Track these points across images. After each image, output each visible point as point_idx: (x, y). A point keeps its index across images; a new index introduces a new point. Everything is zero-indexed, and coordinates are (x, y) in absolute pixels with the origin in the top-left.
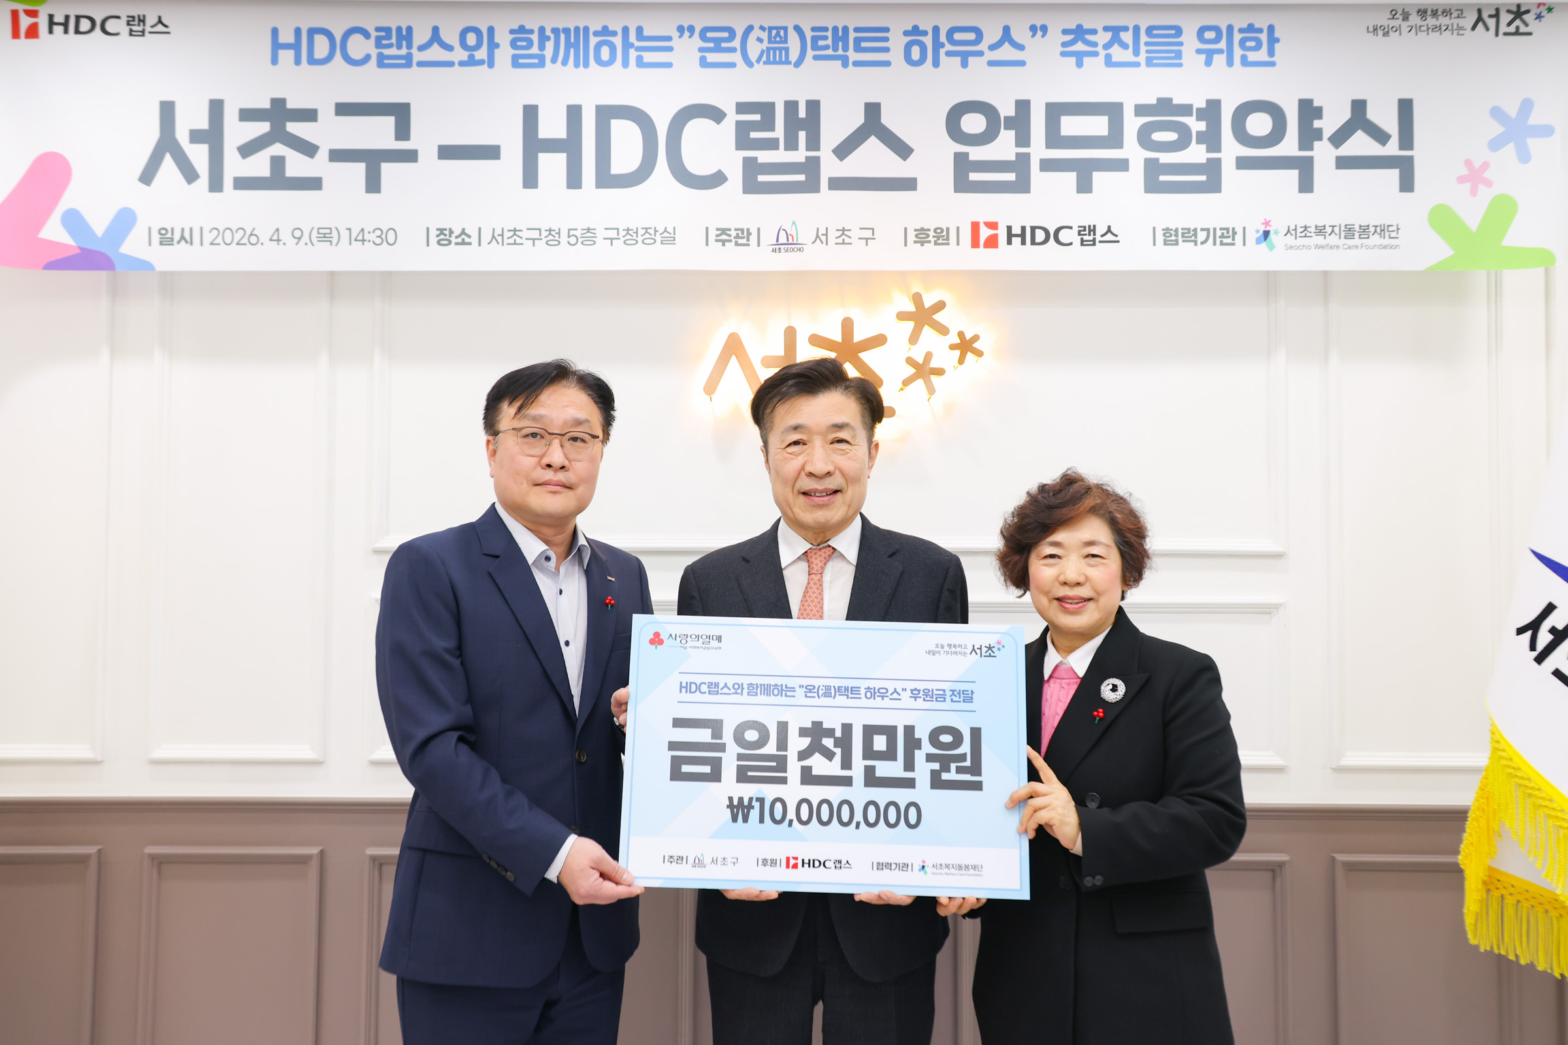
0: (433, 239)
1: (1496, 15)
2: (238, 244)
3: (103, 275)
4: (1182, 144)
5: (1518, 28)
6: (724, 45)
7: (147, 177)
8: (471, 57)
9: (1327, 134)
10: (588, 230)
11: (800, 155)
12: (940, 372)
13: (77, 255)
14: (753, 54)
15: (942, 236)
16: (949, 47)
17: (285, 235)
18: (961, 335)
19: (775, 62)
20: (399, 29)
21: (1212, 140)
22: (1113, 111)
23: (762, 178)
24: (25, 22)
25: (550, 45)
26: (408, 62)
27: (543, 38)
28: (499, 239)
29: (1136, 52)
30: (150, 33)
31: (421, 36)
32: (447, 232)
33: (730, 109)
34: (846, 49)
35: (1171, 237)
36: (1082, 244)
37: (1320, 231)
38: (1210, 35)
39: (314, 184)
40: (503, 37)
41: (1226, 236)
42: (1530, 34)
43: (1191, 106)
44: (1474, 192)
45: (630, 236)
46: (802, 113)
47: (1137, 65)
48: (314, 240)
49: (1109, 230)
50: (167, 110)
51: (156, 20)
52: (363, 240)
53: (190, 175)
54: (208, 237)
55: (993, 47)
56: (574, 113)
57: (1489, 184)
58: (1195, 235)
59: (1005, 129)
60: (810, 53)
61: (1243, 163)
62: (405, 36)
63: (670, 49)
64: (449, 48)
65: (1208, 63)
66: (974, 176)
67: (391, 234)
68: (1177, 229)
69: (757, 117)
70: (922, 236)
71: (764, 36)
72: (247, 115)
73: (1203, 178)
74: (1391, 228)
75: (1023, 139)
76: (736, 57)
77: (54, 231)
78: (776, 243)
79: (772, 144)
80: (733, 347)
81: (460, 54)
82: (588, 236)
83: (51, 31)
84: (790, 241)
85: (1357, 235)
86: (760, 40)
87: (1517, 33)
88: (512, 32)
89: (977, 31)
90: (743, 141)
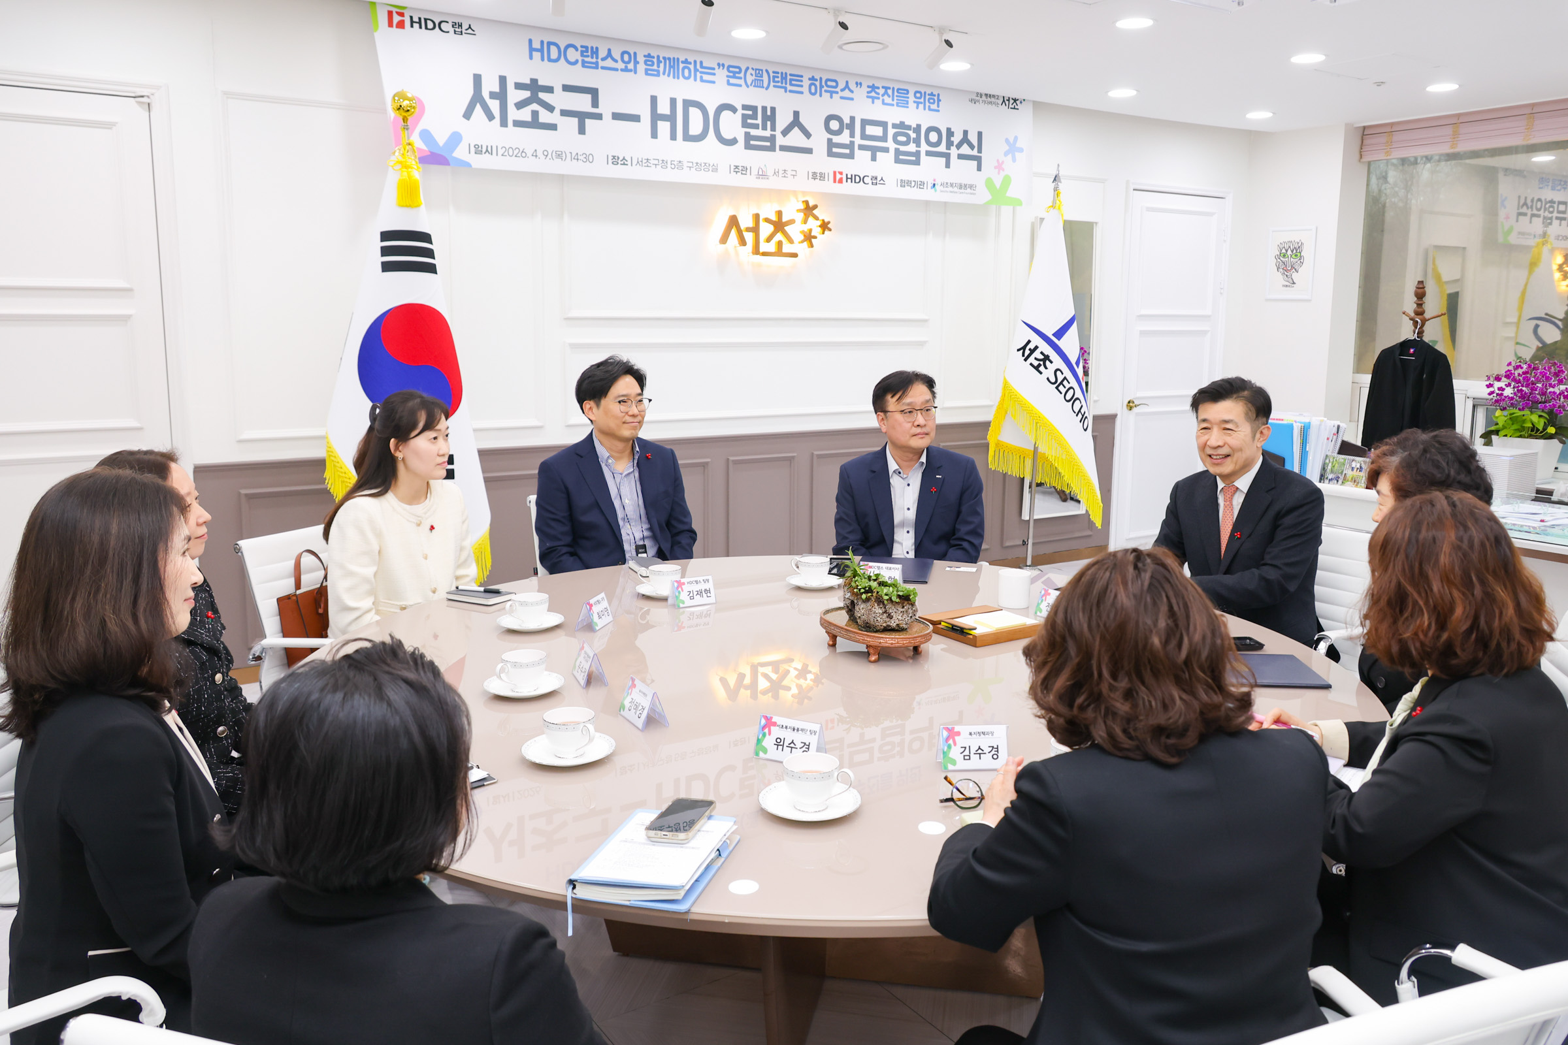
0: (610, 161)
1: (1008, 100)
2: (516, 156)
3: (442, 168)
4: (906, 143)
6: (737, 75)
7: (468, 115)
8: (626, 67)
9: (955, 144)
10: (680, 162)
11: (768, 133)
12: (815, 237)
13: (429, 155)
14: (749, 81)
15: (822, 177)
16: (825, 88)
17: (539, 154)
18: (823, 221)
19: (758, 87)
20: (592, 48)
21: (917, 142)
22: (884, 124)
23: (752, 143)
24: (396, 18)
25: (662, 65)
26: (596, 66)
27: (659, 62)
28: (640, 163)
29: (893, 100)
30: (465, 33)
31: (603, 53)
32: (616, 158)
33: (739, 107)
34: (786, 84)
35: (904, 183)
36: (872, 185)
37: (952, 185)
38: (918, 95)
39: (553, 127)
40: (641, 59)
41: (921, 185)
43: (911, 126)
44: (999, 173)
45: (698, 166)
46: (769, 113)
47: (893, 105)
48: (554, 157)
49: (882, 179)
50: (477, 79)
51: (468, 26)
52: (578, 159)
53: (491, 117)
54: (501, 152)
55: (842, 90)
56: (673, 101)
58: (911, 184)
59: (846, 129)
60: (772, 84)
61: (928, 153)
63: (714, 74)
64: (616, 61)
66: (835, 150)
67: (591, 157)
68: (905, 181)
69: (750, 113)
70: (814, 176)
71: (753, 73)
72: (519, 86)
73: (914, 159)
74: (973, 186)
75: (852, 135)
76: (742, 82)
77: (416, 141)
78: (757, 174)
79: (757, 127)
80: (733, 222)
81: (621, 65)
82: (679, 165)
83: (412, 26)
84: (764, 174)
85: (963, 188)
86: (752, 75)
87: (1014, 108)
88: (645, 56)
89: (836, 81)
90: (745, 124)
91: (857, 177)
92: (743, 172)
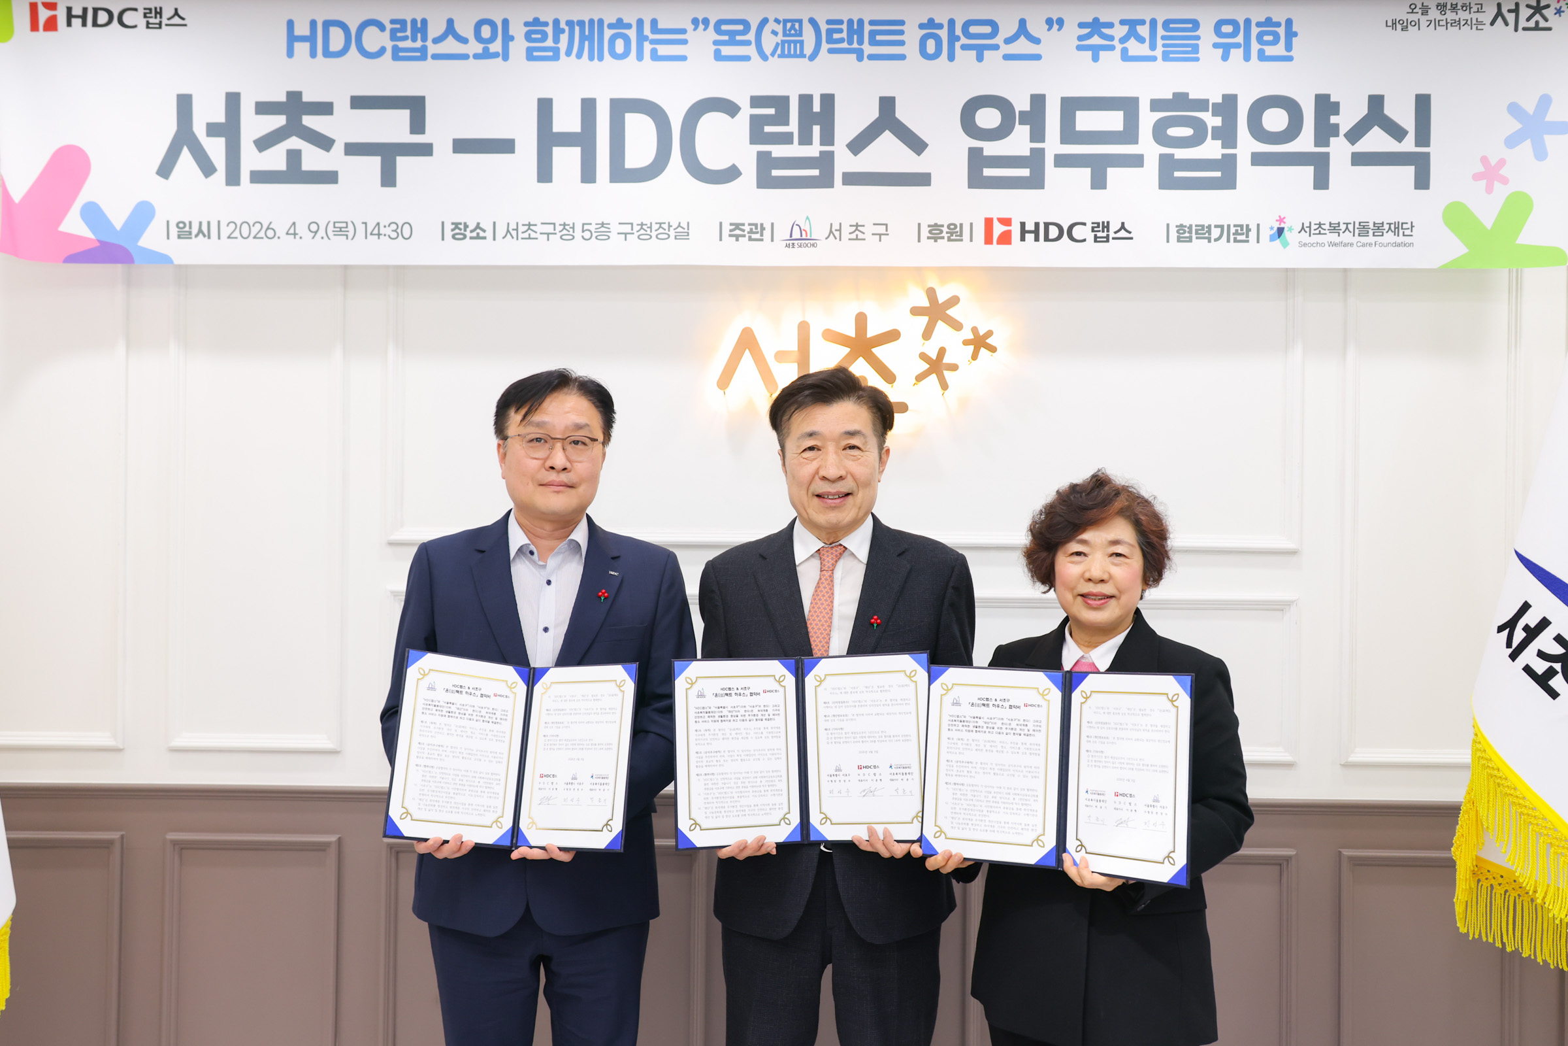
0: (448, 234)
1: (1516, 10)
2: (255, 237)
3: (119, 268)
4: (1197, 140)
5: (1537, 23)
6: (738, 38)
7: (165, 170)
8: (486, 50)
9: (1343, 130)
10: (603, 224)
11: (814, 150)
12: (954, 367)
13: (97, 248)
14: (768, 48)
15: (955, 233)
16: (964, 41)
17: (302, 229)
18: (975, 330)
19: (789, 56)
20: (414, 21)
21: (1227, 135)
22: (1128, 106)
23: (775, 173)
24: (44, 14)
25: (564, 38)
26: (422, 55)
27: (558, 31)
28: (514, 233)
29: (1153, 47)
30: (166, 25)
31: (436, 28)
33: (744, 103)
34: (861, 42)
35: (1185, 234)
36: (1096, 241)
37: (1334, 228)
38: (1227, 29)
39: (329, 177)
40: (518, 30)
41: (1240, 233)
42: (1549, 29)
43: (1208, 101)
44: (1489, 189)
45: (644, 231)
46: (817, 107)
47: (1154, 59)
48: (330, 234)
49: (1123, 227)
50: (185, 103)
51: (173, 12)
52: (379, 235)
53: (207, 168)
54: (226, 231)
55: (1008, 41)
56: (588, 106)
57: (1505, 181)
58: (1209, 232)
59: (1019, 124)
60: (825, 46)
61: (1258, 159)
62: (420, 28)
63: (685, 42)
64: (464, 41)
65: (1225, 57)
66: (988, 172)
67: (406, 229)
68: (1191, 226)
69: (772, 111)
70: (935, 232)
71: (779, 28)
72: (263, 108)
73: (1218, 174)
74: (1405, 226)
75: (1038, 134)
76: (751, 50)
77: (74, 224)
78: (789, 238)
79: (786, 139)
80: (747, 341)
81: (475, 47)
82: (602, 231)
83: (69, 24)
84: (804, 237)
85: (1371, 232)
86: (775, 33)
87: (1537, 28)
88: (526, 24)
89: (993, 24)
90: (757, 135)
91: (1051, 227)
92: (754, 236)
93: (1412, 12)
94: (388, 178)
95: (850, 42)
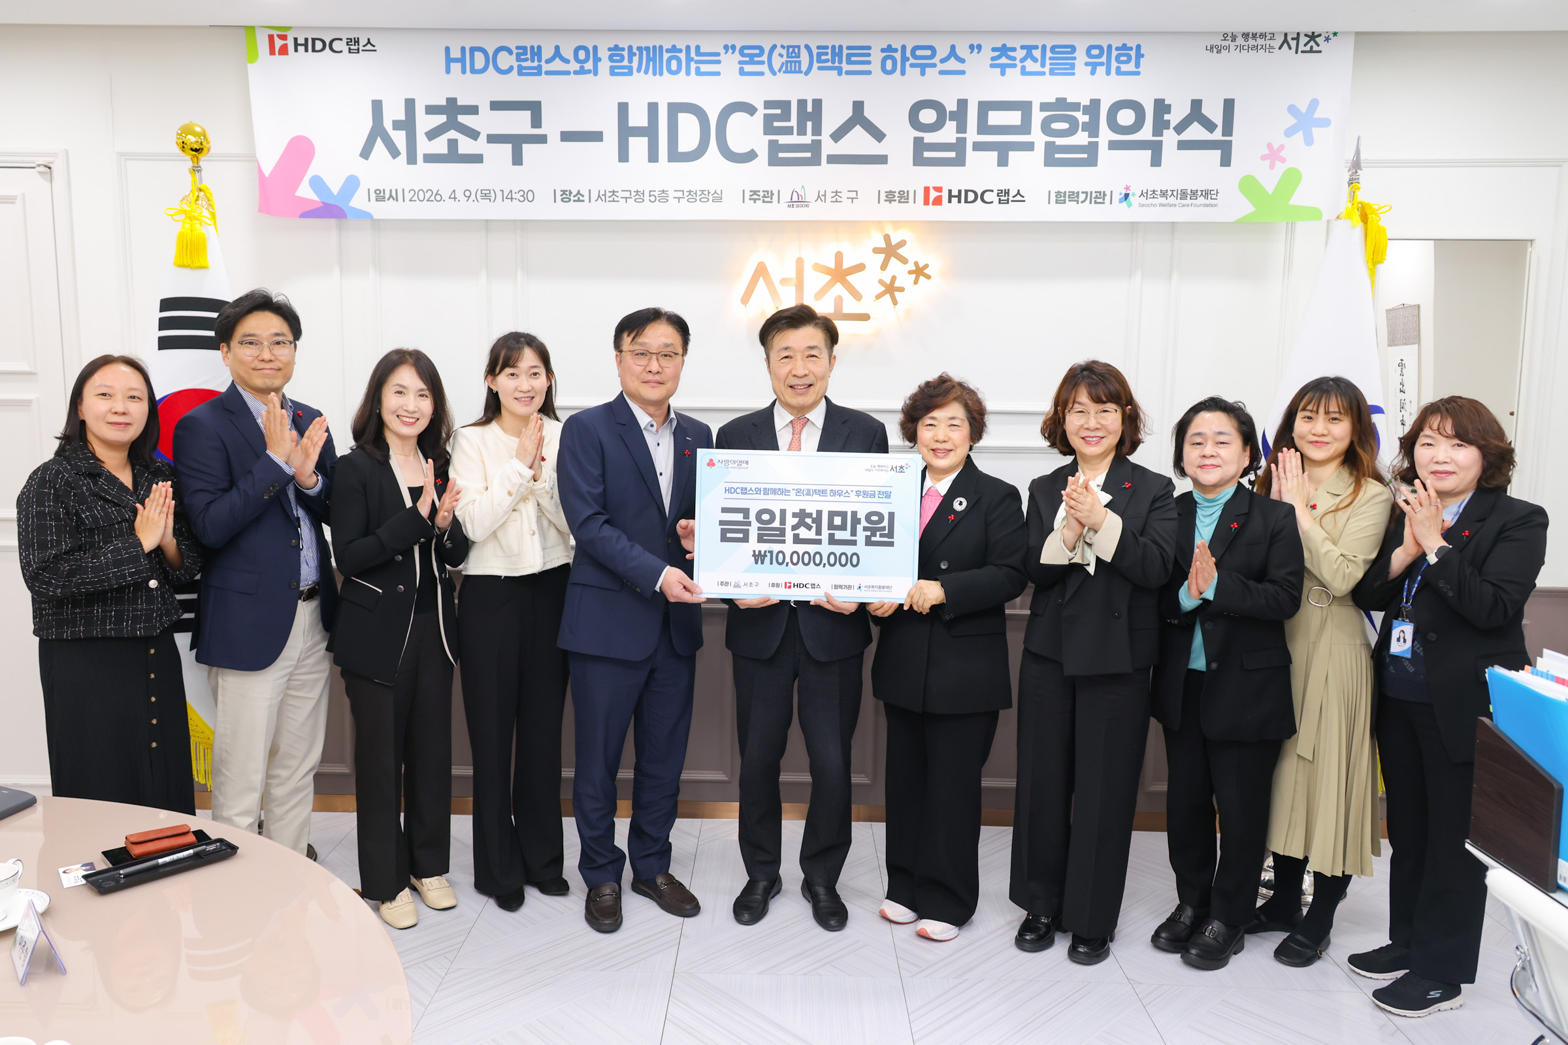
0: (559, 198)
1: (1297, 39)
2: (428, 200)
4: (1072, 131)
5: (1312, 47)
6: (756, 59)
7: (366, 153)
8: (582, 68)
9: (1173, 124)
10: (663, 191)
11: (807, 139)
12: (901, 289)
13: (322, 207)
14: (776, 66)
15: (903, 197)
16: (912, 61)
17: (459, 195)
18: (916, 264)
19: (791, 72)
20: (532, 47)
21: (1092, 128)
22: (1024, 107)
23: (781, 155)
24: (278, 43)
25: (636, 59)
26: (538, 71)
27: (631, 54)
28: (603, 197)
29: (1043, 65)
30: (362, 50)
31: (547, 53)
32: (568, 193)
33: (760, 106)
34: (840, 62)
35: (1061, 198)
36: (1000, 203)
37: (1164, 194)
38: (1095, 52)
39: (477, 159)
40: (604, 54)
41: (1099, 197)
42: (1320, 52)
43: (1080, 103)
44: (1272, 167)
45: (691, 196)
46: (810, 109)
47: (1043, 74)
48: (479, 198)
49: (1018, 193)
50: (377, 106)
51: (366, 41)
52: (512, 199)
53: (395, 153)
54: (408, 196)
55: (943, 61)
56: (653, 108)
57: (1283, 160)
58: (1078, 197)
59: (949, 120)
60: (816, 65)
61: (1113, 145)
62: (537, 52)
63: (719, 62)
64: (567, 61)
65: (1093, 73)
66: (927, 154)
67: (530, 194)
68: (1065, 192)
69: (778, 111)
70: (890, 196)
71: (784, 52)
72: (431, 110)
73: (1085, 156)
74: (1212, 192)
75: (962, 128)
76: (764, 68)
77: (305, 191)
78: (790, 200)
79: (788, 131)
80: (761, 271)
81: (574, 66)
82: (663, 196)
83: (296, 50)
84: (800, 200)
85: (1189, 197)
86: (781, 55)
87: (1311, 51)
88: (610, 49)
89: (932, 48)
90: (769, 129)
91: (969, 193)
92: (766, 199)
93: (1225, 40)
94: (517, 159)
95: (833, 62)
